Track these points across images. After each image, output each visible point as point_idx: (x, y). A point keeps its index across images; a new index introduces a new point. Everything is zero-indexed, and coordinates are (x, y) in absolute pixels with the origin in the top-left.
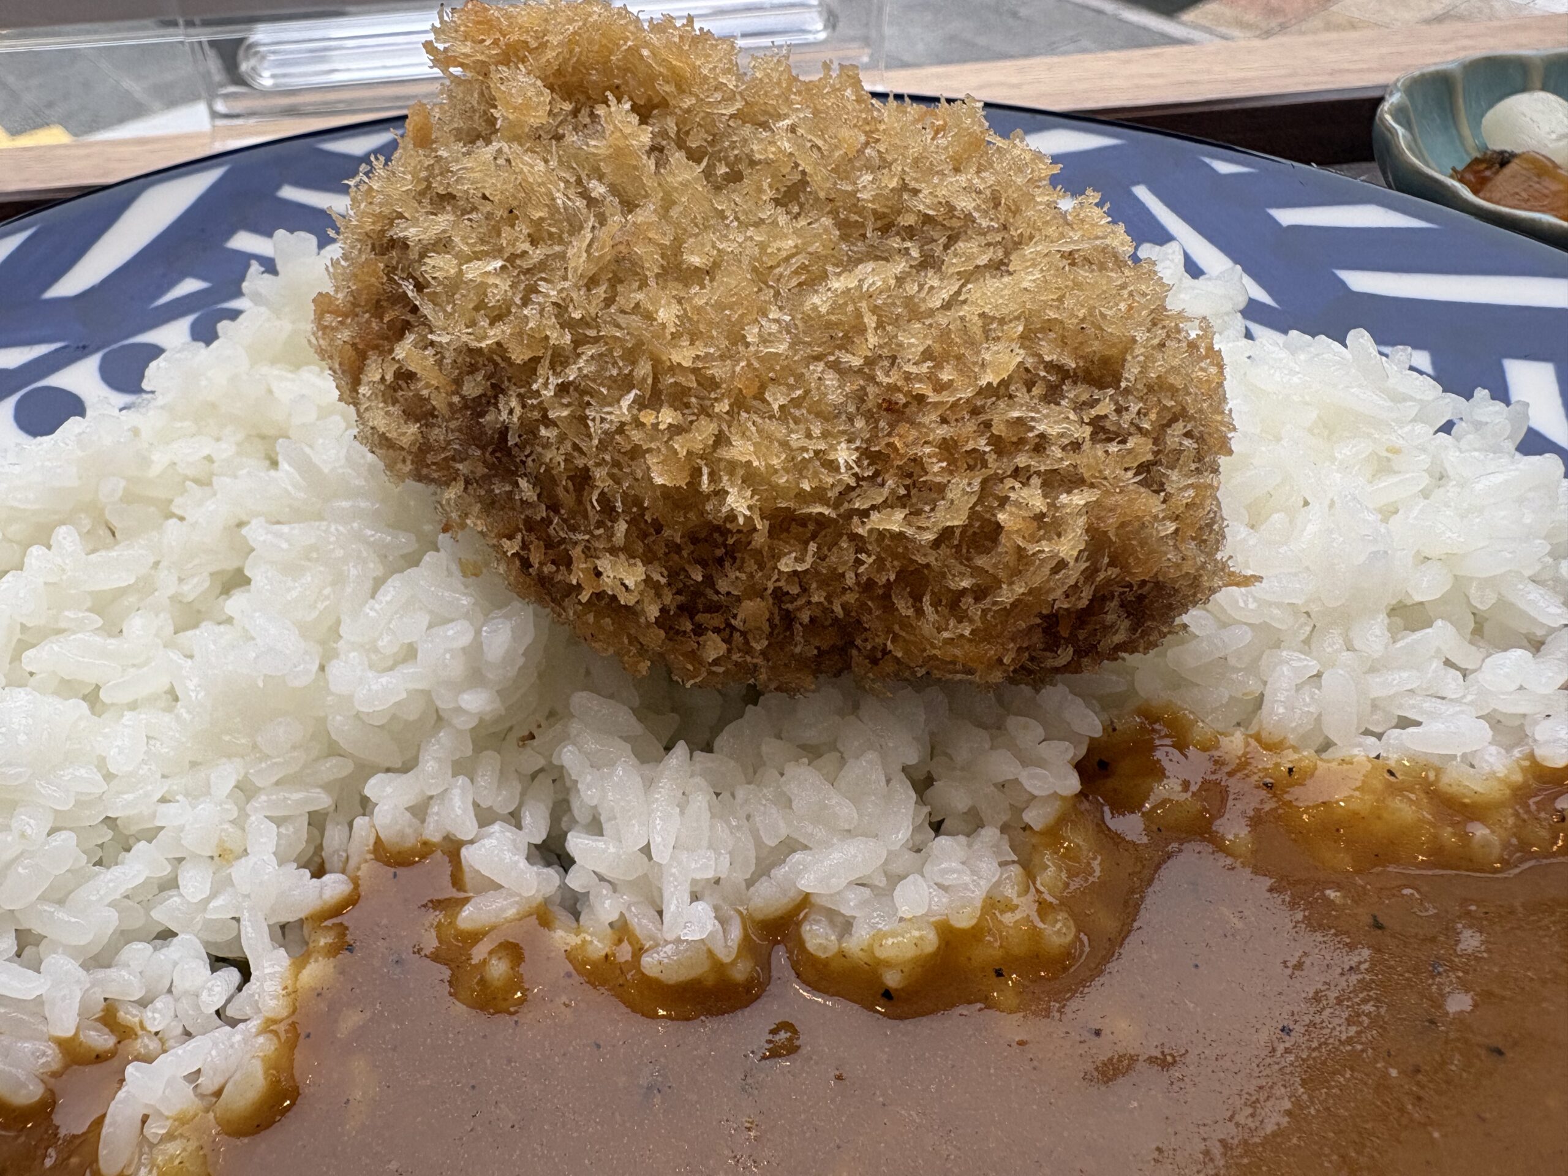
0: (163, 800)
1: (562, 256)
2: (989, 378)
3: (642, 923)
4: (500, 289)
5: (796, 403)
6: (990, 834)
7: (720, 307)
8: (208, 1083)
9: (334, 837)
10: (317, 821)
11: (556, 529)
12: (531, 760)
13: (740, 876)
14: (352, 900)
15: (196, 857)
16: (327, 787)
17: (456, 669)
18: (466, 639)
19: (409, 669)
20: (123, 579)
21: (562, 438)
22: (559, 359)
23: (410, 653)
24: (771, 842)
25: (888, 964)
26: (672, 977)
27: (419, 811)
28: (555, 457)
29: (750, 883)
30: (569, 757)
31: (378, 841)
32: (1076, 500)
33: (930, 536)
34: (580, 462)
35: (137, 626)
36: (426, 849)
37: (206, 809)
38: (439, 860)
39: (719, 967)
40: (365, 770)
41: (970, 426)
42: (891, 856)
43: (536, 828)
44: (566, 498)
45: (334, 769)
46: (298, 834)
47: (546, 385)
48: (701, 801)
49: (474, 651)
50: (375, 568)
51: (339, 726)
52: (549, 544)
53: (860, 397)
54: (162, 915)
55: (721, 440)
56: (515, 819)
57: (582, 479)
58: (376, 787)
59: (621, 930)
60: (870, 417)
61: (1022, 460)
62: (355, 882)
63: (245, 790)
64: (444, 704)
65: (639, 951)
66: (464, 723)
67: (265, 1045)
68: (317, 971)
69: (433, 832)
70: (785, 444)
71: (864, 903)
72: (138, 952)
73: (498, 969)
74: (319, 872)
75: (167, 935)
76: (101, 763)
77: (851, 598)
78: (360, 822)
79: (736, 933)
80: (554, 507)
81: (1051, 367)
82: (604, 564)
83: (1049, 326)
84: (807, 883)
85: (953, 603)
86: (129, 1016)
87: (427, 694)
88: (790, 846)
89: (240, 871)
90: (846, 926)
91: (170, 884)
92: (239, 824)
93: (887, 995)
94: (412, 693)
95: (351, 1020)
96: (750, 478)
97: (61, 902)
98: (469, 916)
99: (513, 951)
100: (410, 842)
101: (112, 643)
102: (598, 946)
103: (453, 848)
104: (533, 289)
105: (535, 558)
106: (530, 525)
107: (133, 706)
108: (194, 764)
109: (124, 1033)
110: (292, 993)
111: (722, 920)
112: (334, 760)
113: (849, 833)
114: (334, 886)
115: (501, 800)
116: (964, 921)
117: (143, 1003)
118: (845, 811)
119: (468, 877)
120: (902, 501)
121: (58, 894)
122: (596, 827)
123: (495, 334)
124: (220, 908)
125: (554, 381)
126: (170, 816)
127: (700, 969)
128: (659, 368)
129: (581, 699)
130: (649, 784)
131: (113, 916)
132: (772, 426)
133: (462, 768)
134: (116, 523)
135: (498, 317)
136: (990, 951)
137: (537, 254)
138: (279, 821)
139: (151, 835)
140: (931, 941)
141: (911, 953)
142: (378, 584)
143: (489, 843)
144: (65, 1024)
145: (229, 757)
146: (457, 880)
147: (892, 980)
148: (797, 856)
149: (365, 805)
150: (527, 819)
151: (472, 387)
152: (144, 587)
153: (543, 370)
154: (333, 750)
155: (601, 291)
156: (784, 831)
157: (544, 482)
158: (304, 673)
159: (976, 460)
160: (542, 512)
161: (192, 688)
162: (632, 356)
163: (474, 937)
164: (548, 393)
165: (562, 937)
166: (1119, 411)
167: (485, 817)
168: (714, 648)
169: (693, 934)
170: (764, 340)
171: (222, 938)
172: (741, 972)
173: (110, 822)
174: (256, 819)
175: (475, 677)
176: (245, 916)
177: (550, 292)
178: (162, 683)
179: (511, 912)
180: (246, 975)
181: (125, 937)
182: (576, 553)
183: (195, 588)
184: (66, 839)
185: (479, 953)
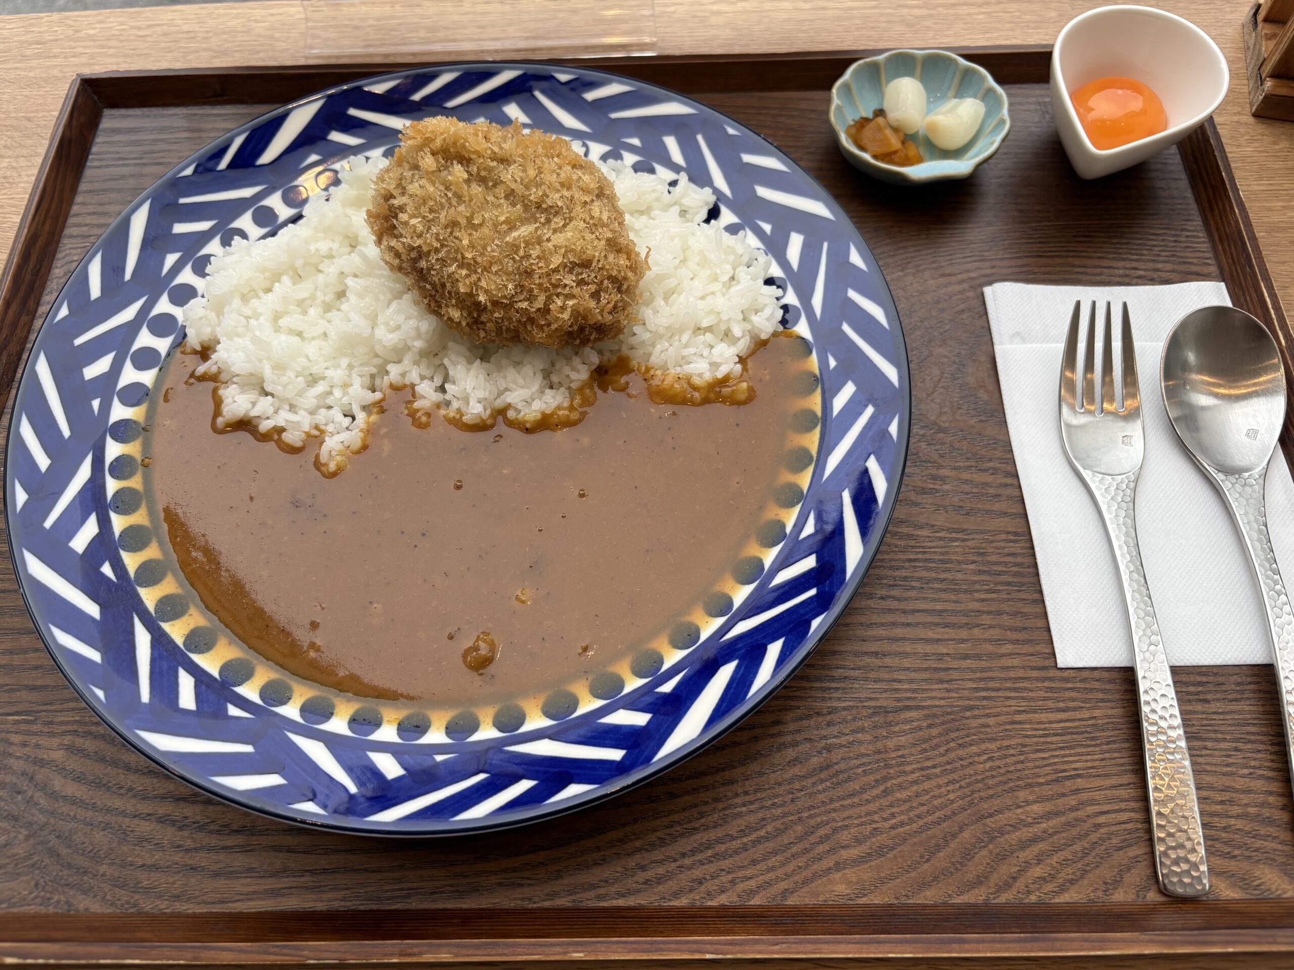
0: (326, 368)
1: (438, 218)
2: (552, 266)
3: (464, 409)
4: (420, 228)
5: (500, 270)
6: (562, 389)
7: (480, 238)
8: (346, 444)
9: (378, 381)
10: (373, 377)
11: (437, 298)
12: (437, 361)
13: (492, 397)
14: (383, 400)
15: (337, 386)
16: (375, 366)
17: (413, 334)
18: (415, 325)
19: (398, 333)
20: (305, 295)
21: (438, 273)
22: (437, 251)
23: (398, 327)
24: (501, 389)
25: (526, 421)
26: (470, 422)
27: (403, 375)
28: (436, 279)
29: (495, 399)
30: (446, 361)
31: (391, 384)
32: (570, 303)
33: (534, 310)
34: (443, 281)
35: (312, 311)
36: (405, 386)
37: (339, 372)
38: (408, 390)
39: (482, 420)
40: (387, 362)
41: (546, 280)
42: (532, 394)
43: (438, 381)
44: (440, 290)
45: (377, 361)
46: (367, 380)
47: (433, 258)
48: (481, 377)
49: (417, 329)
50: (389, 296)
51: (378, 349)
52: (436, 301)
53: (518, 268)
54: (329, 401)
55: (479, 279)
56: (432, 379)
57: (443, 285)
58: (390, 367)
59: (459, 411)
60: (520, 274)
61: (559, 290)
62: (384, 395)
63: (350, 367)
64: (410, 344)
65: (462, 415)
66: (414, 350)
67: (361, 434)
68: (374, 418)
69: (407, 381)
70: (495, 282)
71: (523, 406)
72: (323, 411)
73: (424, 419)
74: (374, 391)
75: (330, 407)
76: (307, 357)
77: (515, 324)
78: (385, 377)
79: (488, 412)
80: (437, 291)
81: (571, 263)
82: (450, 310)
83: (572, 250)
84: (509, 400)
85: (541, 328)
86: (323, 427)
87: (405, 340)
88: (507, 390)
89: (351, 390)
90: (519, 412)
91: (330, 393)
92: (350, 376)
93: (527, 429)
94: (400, 340)
95: (383, 431)
96: (486, 292)
97: (300, 396)
98: (416, 405)
99: (428, 415)
100: (400, 384)
101: (306, 318)
102: (452, 415)
103: (413, 386)
104: (429, 228)
105: (432, 305)
106: (431, 296)
107: (313, 339)
108: (334, 358)
109: (322, 432)
110: (368, 423)
111: (485, 410)
112: (377, 359)
113: (523, 387)
114: (378, 395)
115: (428, 373)
116: (548, 412)
117: (326, 425)
118: (521, 381)
119: (417, 395)
120: (528, 299)
121: (300, 394)
122: (454, 383)
123: (418, 242)
124: (345, 400)
125: (435, 257)
126: (330, 373)
127: (478, 421)
128: (463, 257)
129: (451, 344)
130: (468, 370)
131: (315, 401)
132: (492, 277)
133: (416, 363)
134: (301, 274)
135: (420, 236)
136: (555, 419)
137: (431, 217)
138: (361, 376)
139: (324, 378)
140: (539, 416)
141: (533, 419)
142: (390, 302)
143: (422, 385)
144: (306, 428)
145: (345, 356)
146: (414, 395)
147: (528, 426)
148: (507, 393)
149: (387, 373)
150: (435, 379)
151: (413, 255)
152: (313, 297)
153: (432, 254)
154: (377, 356)
155: (449, 230)
156: (505, 386)
157: (434, 285)
158: (367, 332)
159: (547, 290)
160: (433, 293)
161: (332, 334)
162: (457, 251)
163: (418, 410)
164: (433, 261)
165: (442, 412)
166: (589, 276)
167: (423, 378)
168: (482, 334)
169: (475, 411)
170: (493, 251)
171: (347, 409)
172: (489, 422)
173: (311, 374)
174: (354, 376)
175: (419, 336)
176: (353, 403)
177: (434, 230)
178: (321, 331)
179: (429, 405)
180: (354, 418)
181: (319, 407)
182: (443, 305)
183: (329, 297)
184: (300, 379)
185: (419, 414)
